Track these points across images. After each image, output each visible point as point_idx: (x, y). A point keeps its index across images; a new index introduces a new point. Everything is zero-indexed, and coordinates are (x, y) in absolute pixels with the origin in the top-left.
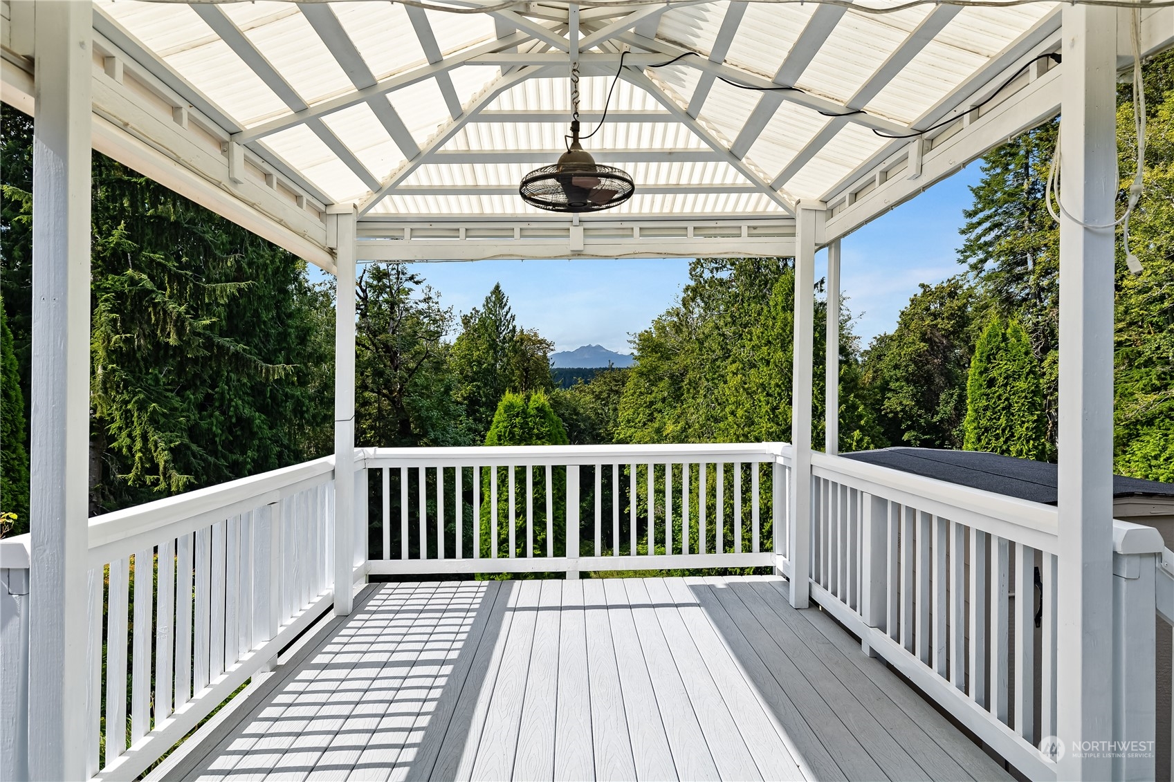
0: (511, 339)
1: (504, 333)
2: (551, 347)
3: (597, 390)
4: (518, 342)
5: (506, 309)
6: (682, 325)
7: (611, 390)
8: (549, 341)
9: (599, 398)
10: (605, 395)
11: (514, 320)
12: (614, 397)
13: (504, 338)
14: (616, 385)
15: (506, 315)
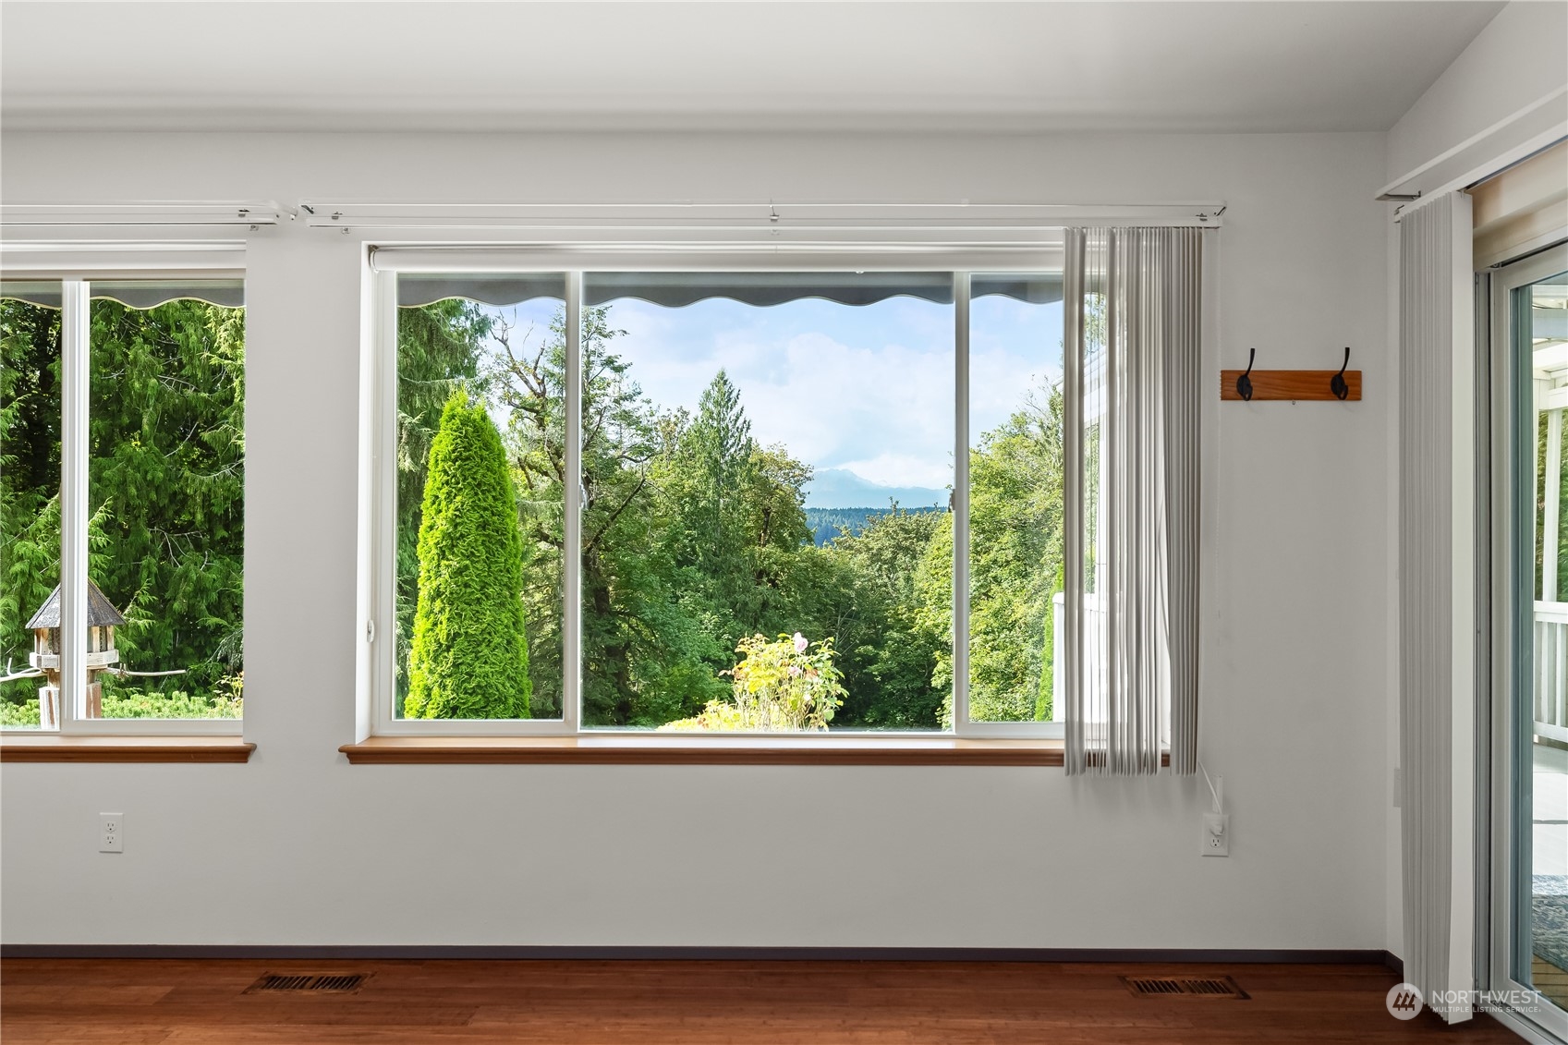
0: (744, 461)
1: (732, 450)
2: (808, 475)
3: (875, 546)
4: (756, 464)
5: (736, 409)
6: (1050, 443)
7: (899, 547)
8: (804, 463)
9: (879, 560)
10: (887, 555)
11: (748, 428)
12: (902, 559)
13: (733, 458)
14: (906, 539)
15: (736, 421)
